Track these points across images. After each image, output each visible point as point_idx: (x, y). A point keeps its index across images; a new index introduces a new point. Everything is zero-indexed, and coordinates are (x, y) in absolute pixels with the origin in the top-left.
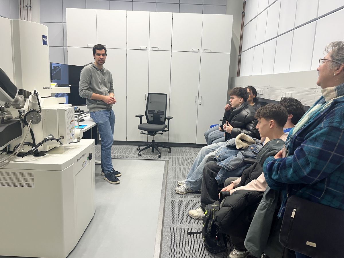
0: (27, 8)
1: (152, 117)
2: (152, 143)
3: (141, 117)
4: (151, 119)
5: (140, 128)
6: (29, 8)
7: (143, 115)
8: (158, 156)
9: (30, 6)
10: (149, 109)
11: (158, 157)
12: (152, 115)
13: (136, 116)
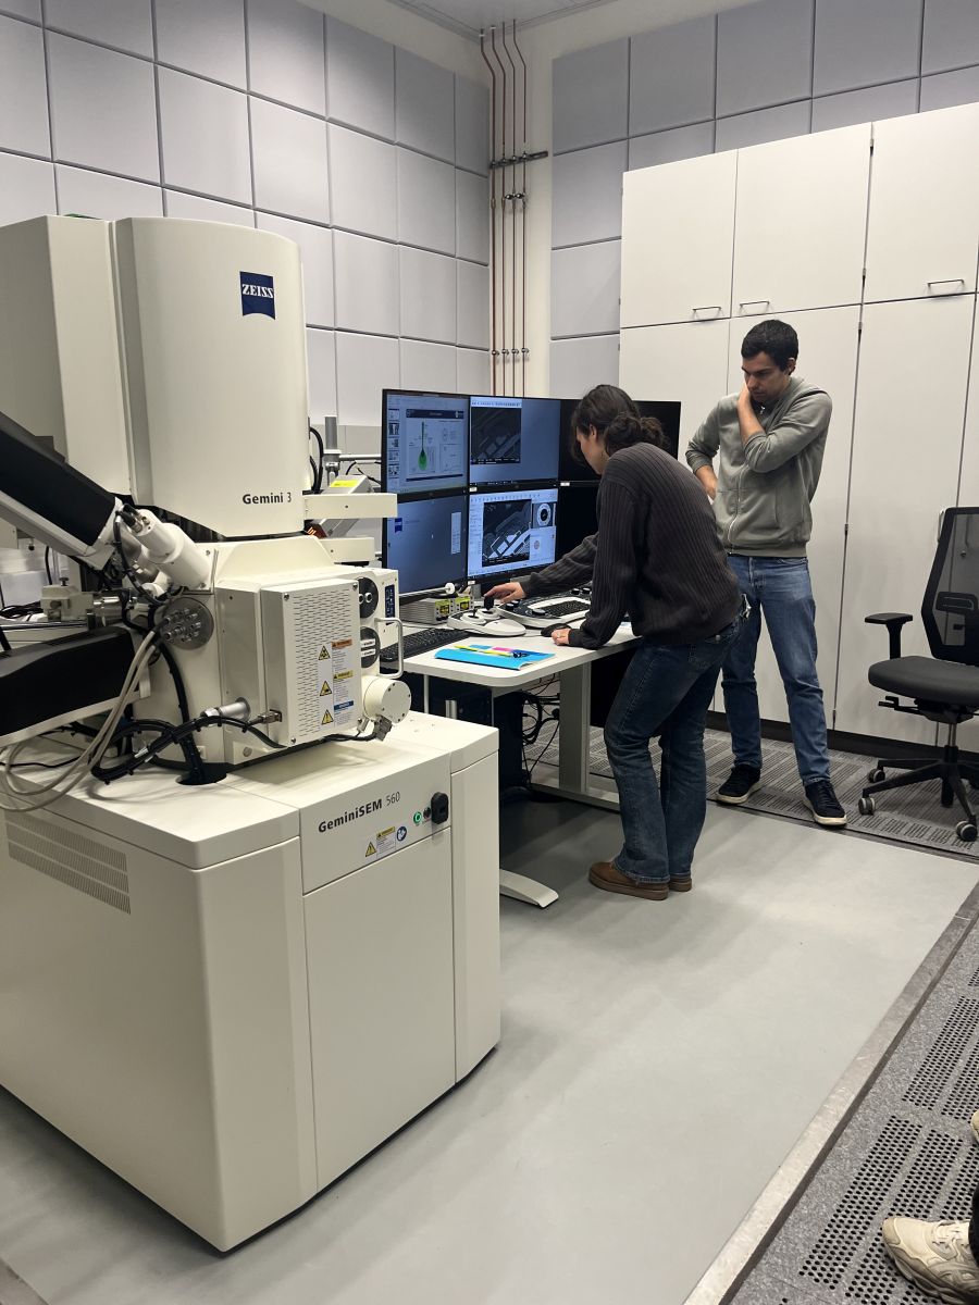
0: (514, 205)
1: (957, 627)
2: (941, 761)
3: (895, 624)
4: (955, 639)
5: (877, 677)
6: (520, 202)
7: (910, 618)
8: (959, 830)
9: (521, 196)
10: (942, 587)
11: (960, 837)
12: (960, 619)
13: (868, 620)
